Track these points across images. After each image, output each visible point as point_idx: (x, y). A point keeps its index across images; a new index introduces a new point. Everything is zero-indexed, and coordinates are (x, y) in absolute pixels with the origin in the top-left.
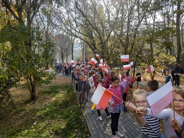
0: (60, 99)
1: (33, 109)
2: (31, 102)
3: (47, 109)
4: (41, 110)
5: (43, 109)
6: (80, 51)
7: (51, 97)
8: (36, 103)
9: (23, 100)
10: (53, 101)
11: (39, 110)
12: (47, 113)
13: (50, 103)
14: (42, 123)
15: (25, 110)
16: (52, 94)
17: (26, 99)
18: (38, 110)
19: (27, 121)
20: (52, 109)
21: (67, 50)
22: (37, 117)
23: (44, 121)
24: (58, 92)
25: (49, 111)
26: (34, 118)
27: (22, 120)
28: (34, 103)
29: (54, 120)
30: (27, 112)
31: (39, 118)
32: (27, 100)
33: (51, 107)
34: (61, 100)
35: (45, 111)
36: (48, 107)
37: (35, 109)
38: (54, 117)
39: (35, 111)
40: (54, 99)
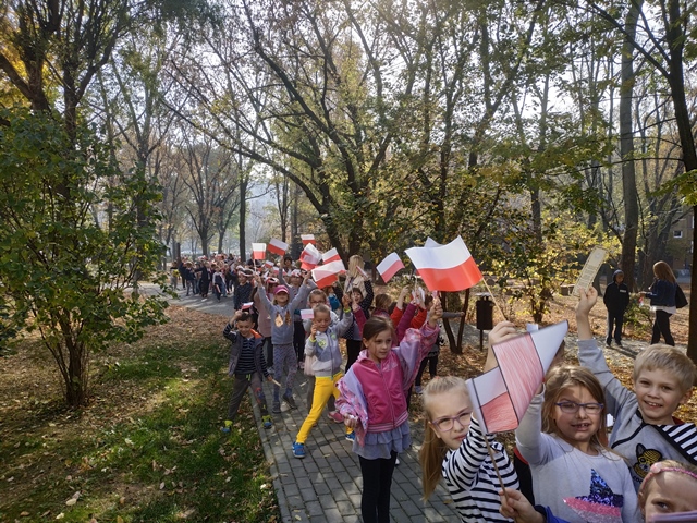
0: (180, 402)
1: (68, 443)
2: (63, 413)
3: (128, 441)
4: (100, 445)
5: (112, 439)
6: (274, 210)
7: (146, 394)
8: (86, 419)
9: (33, 403)
10: (155, 410)
11: (93, 445)
12: (124, 459)
13: (142, 417)
14: (100, 497)
15: (38, 446)
16: (153, 381)
17: (46, 402)
18: (91, 447)
19: (40, 490)
20: (146, 443)
21: (221, 205)
22: (82, 474)
23: (108, 490)
24: (175, 373)
25: (133, 450)
26: (69, 477)
27: (21, 487)
28: (77, 418)
29: (149, 485)
30: (46, 454)
31: (89, 477)
32: (50, 404)
33: (143, 433)
34: (185, 406)
35: (116, 450)
36: (130, 433)
37: (79, 441)
38: (150, 474)
39: (75, 449)
40: (158, 399)
